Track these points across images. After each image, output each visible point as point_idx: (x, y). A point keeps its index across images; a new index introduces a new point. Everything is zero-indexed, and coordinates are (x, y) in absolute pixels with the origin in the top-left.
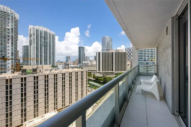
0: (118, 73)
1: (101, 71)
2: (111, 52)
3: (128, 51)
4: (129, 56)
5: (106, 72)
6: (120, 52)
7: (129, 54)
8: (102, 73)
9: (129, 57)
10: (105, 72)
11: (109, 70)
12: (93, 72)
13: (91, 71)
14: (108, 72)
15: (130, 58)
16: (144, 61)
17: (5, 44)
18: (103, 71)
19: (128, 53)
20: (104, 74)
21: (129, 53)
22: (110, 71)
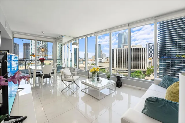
0: (135, 71)
1: (115, 68)
2: (126, 48)
3: (150, 46)
4: (151, 52)
5: (121, 69)
6: (137, 48)
7: (151, 50)
8: (116, 70)
9: (151, 54)
10: (119, 69)
11: (123, 67)
12: (107, 69)
13: (105, 68)
14: (122, 69)
15: (153, 55)
16: (168, 57)
17: (38, 45)
18: (116, 68)
19: (150, 48)
20: (118, 71)
21: (152, 48)
22: (125, 68)
